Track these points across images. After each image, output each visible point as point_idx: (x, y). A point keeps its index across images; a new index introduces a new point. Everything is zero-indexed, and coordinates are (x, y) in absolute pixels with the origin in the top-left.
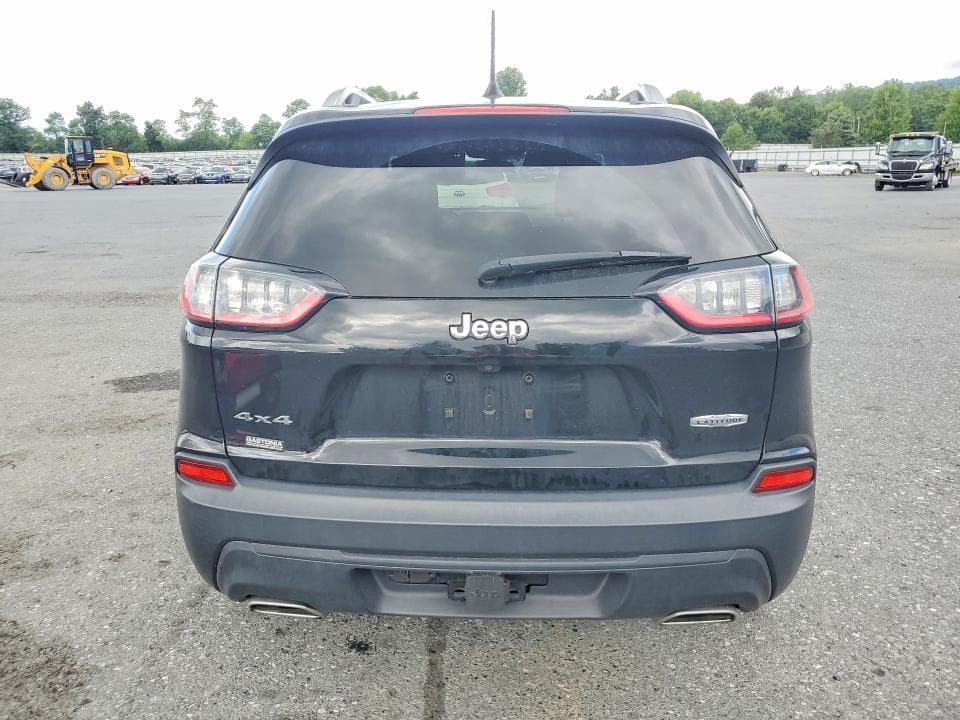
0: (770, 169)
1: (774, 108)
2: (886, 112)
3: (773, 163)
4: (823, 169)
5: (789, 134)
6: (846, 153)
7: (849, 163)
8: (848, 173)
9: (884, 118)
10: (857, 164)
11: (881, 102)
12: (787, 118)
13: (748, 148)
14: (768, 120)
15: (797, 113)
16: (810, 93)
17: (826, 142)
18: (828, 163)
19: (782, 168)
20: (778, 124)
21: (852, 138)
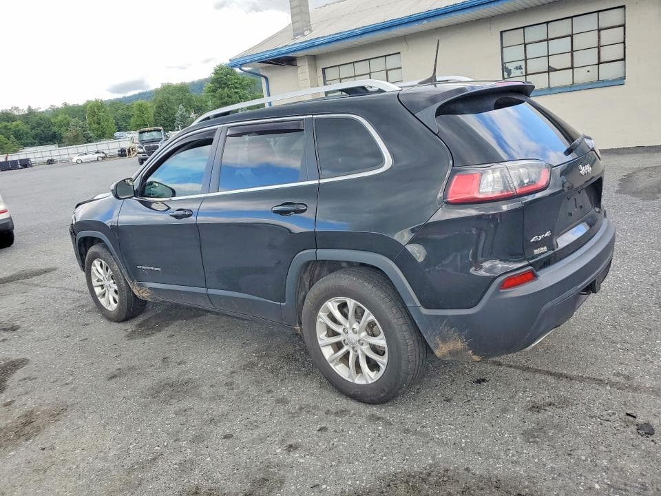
0: (41, 164)
1: (18, 122)
2: (99, 120)
3: (41, 159)
4: (83, 158)
5: (38, 139)
6: (92, 147)
7: (97, 152)
8: (100, 159)
9: (99, 124)
10: (103, 153)
11: (94, 114)
12: (33, 128)
13: (15, 151)
14: (19, 131)
15: (39, 124)
16: (40, 110)
17: (75, 141)
18: (86, 154)
19: (50, 162)
20: (27, 133)
21: (91, 137)
